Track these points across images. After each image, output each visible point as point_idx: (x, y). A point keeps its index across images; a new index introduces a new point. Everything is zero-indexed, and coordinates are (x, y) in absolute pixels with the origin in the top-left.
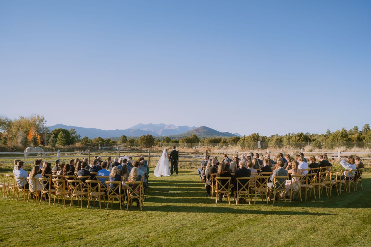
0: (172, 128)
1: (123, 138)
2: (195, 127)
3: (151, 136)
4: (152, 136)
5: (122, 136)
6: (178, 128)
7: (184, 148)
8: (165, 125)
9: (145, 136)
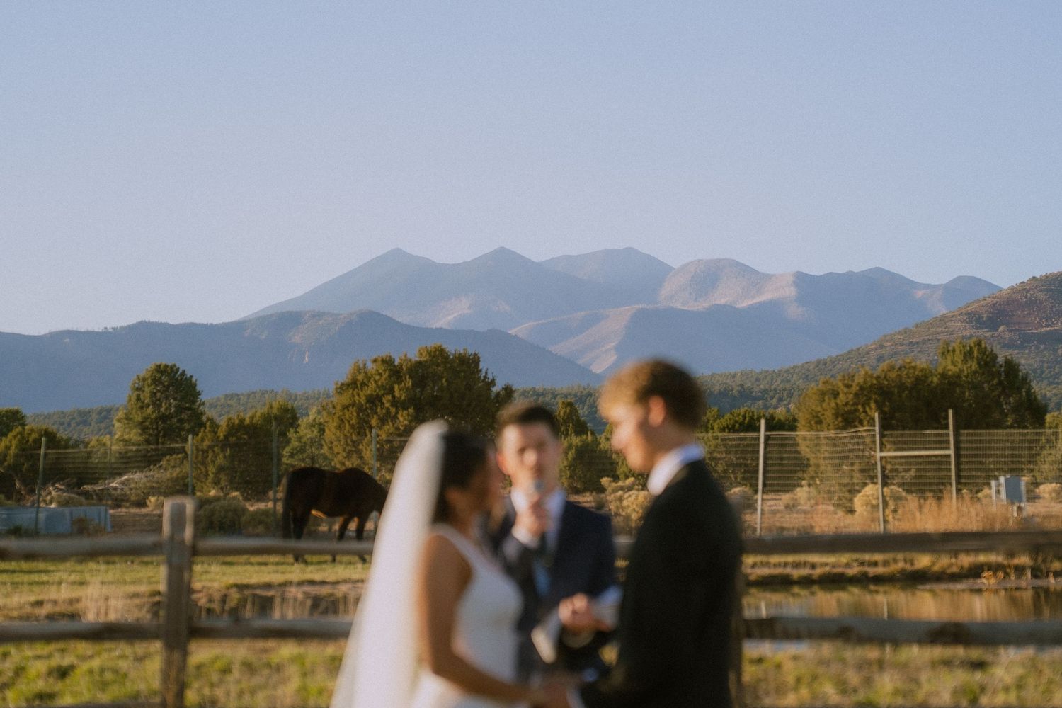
0: (726, 295)
1: (156, 404)
2: (974, 281)
3: (469, 364)
4: (476, 360)
5: (143, 374)
6: (791, 292)
7: (858, 502)
8: (656, 272)
9: (394, 371)
